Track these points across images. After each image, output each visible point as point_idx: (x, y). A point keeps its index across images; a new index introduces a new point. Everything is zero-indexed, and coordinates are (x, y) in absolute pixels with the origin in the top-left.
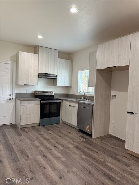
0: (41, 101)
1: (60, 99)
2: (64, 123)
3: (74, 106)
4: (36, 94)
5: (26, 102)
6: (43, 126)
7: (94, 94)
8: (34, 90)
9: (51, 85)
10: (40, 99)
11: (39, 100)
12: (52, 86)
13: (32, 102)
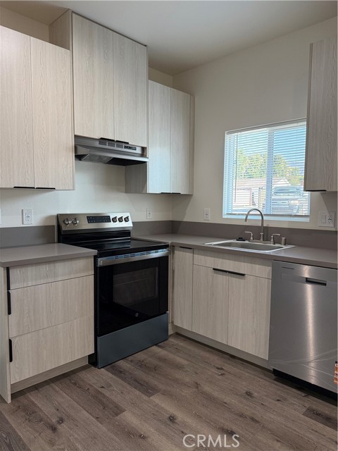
0: (96, 258)
1: (166, 246)
2: (179, 334)
3: (243, 275)
4: (64, 228)
5: (31, 271)
6: (110, 365)
7: (307, 220)
8: (55, 212)
9: (119, 190)
10: (95, 252)
11: (87, 257)
12: (124, 195)
13: (60, 267)
